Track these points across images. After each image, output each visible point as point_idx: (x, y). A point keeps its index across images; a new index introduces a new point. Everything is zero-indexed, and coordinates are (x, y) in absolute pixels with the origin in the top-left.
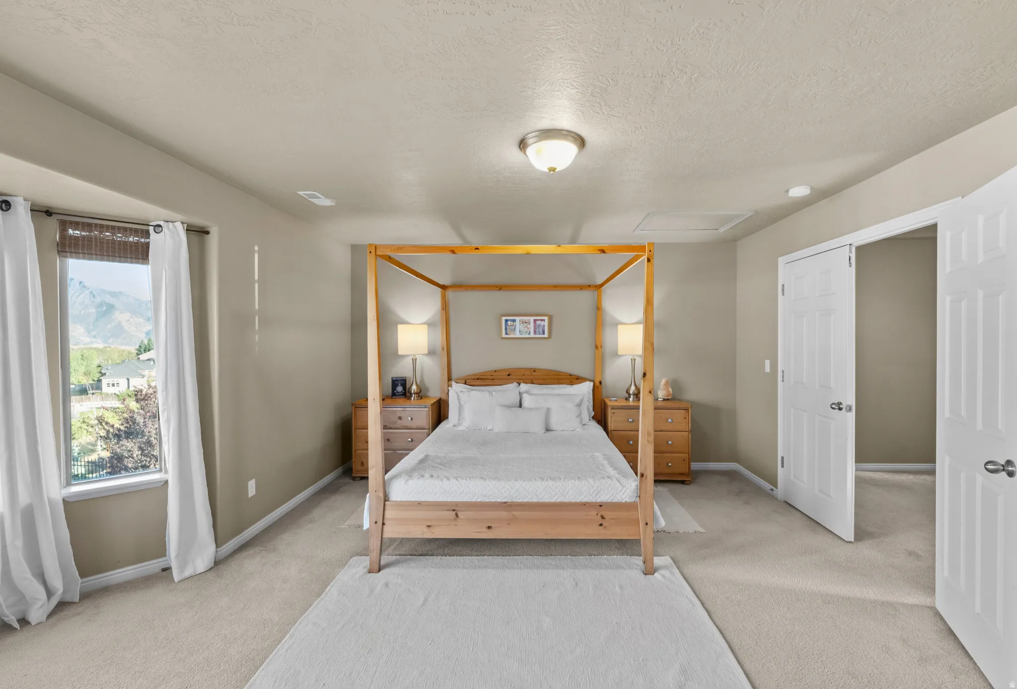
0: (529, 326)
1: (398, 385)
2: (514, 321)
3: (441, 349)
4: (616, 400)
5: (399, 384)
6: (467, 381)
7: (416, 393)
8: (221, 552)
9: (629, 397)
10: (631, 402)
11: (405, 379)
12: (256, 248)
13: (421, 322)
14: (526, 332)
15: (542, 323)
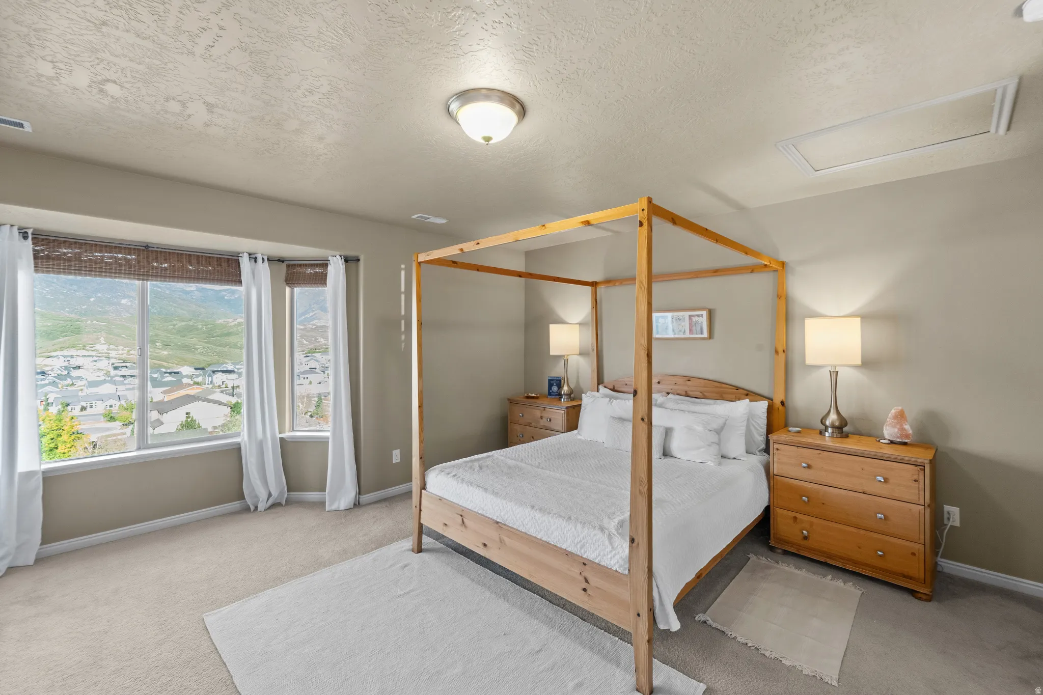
0: (683, 324)
1: (553, 385)
2: (666, 317)
3: (591, 350)
4: (799, 432)
5: (555, 384)
6: (616, 386)
7: (567, 395)
8: (364, 499)
9: (826, 430)
10: (827, 439)
11: (560, 379)
12: (403, 266)
13: (576, 322)
14: (680, 331)
15: (700, 319)
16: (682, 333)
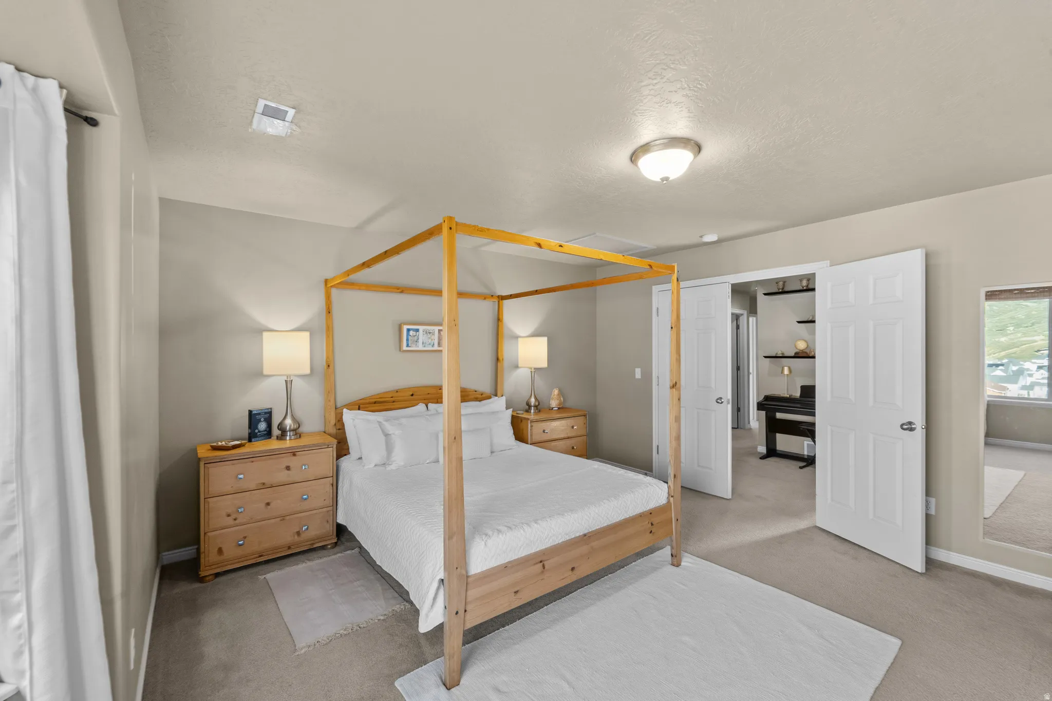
0: (433, 337)
1: (260, 421)
2: (417, 330)
5: (262, 419)
6: (361, 406)
7: (294, 430)
9: (530, 409)
11: (270, 410)
13: (292, 328)
14: (430, 344)
16: (431, 346)
